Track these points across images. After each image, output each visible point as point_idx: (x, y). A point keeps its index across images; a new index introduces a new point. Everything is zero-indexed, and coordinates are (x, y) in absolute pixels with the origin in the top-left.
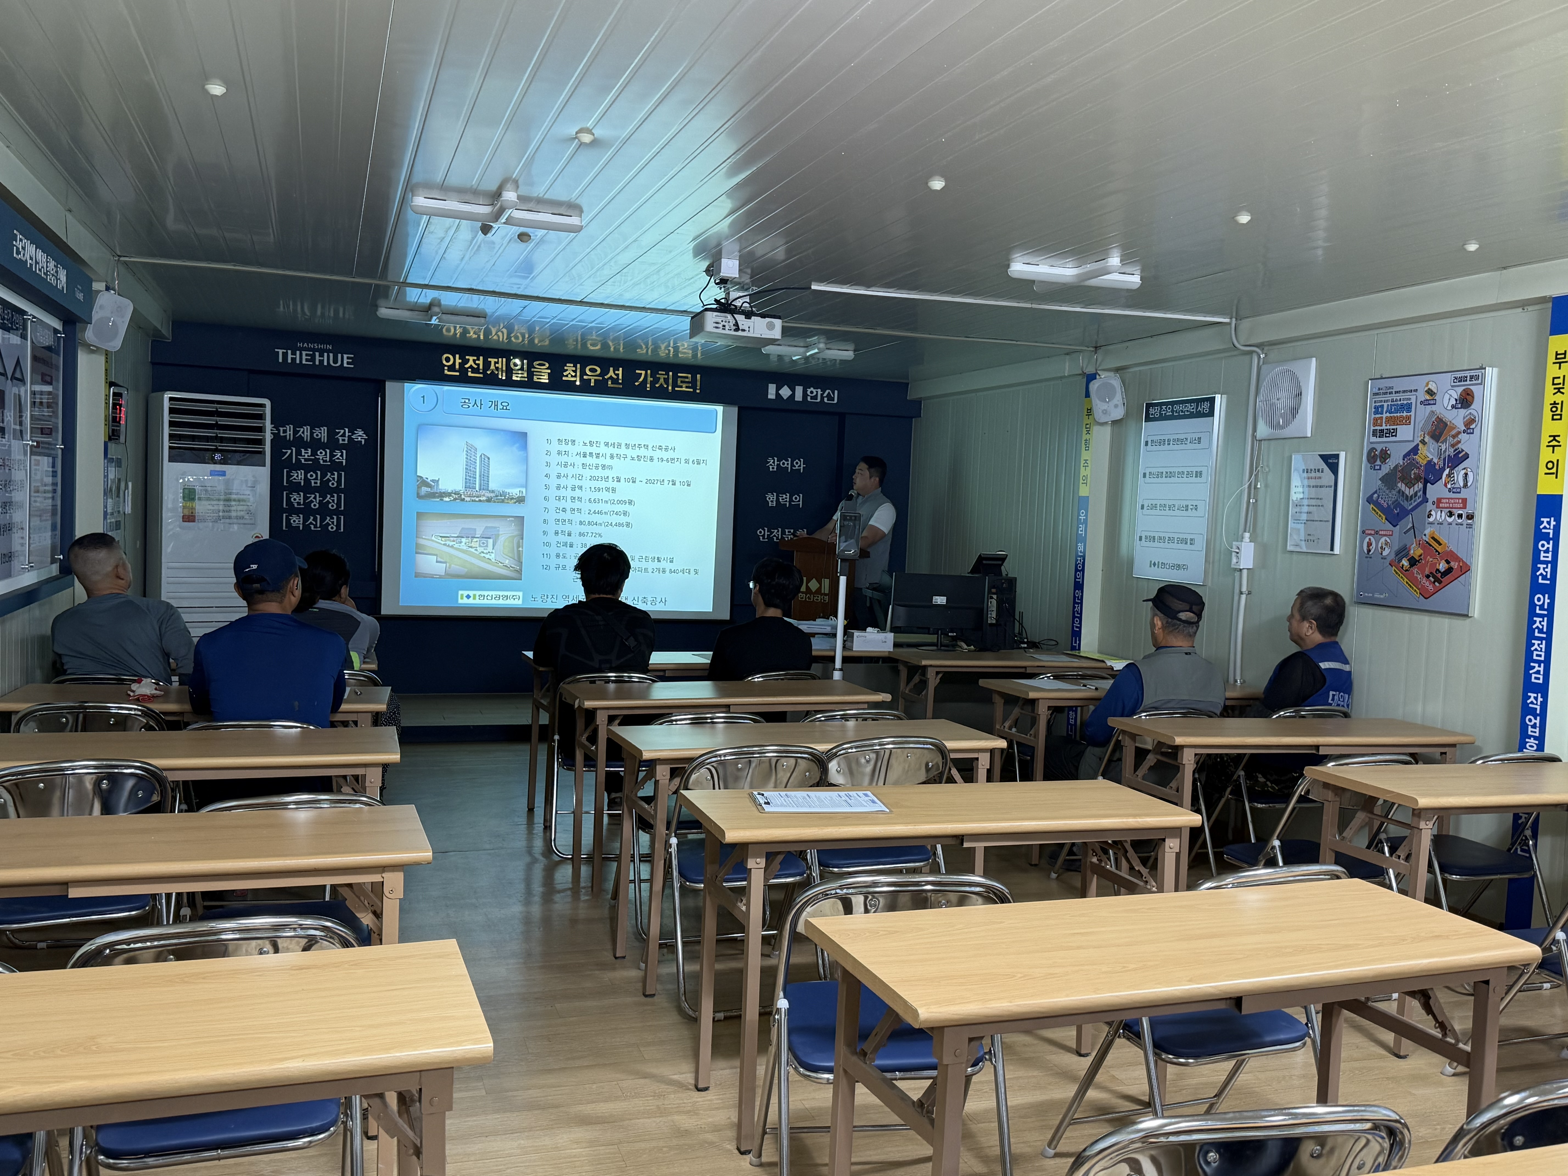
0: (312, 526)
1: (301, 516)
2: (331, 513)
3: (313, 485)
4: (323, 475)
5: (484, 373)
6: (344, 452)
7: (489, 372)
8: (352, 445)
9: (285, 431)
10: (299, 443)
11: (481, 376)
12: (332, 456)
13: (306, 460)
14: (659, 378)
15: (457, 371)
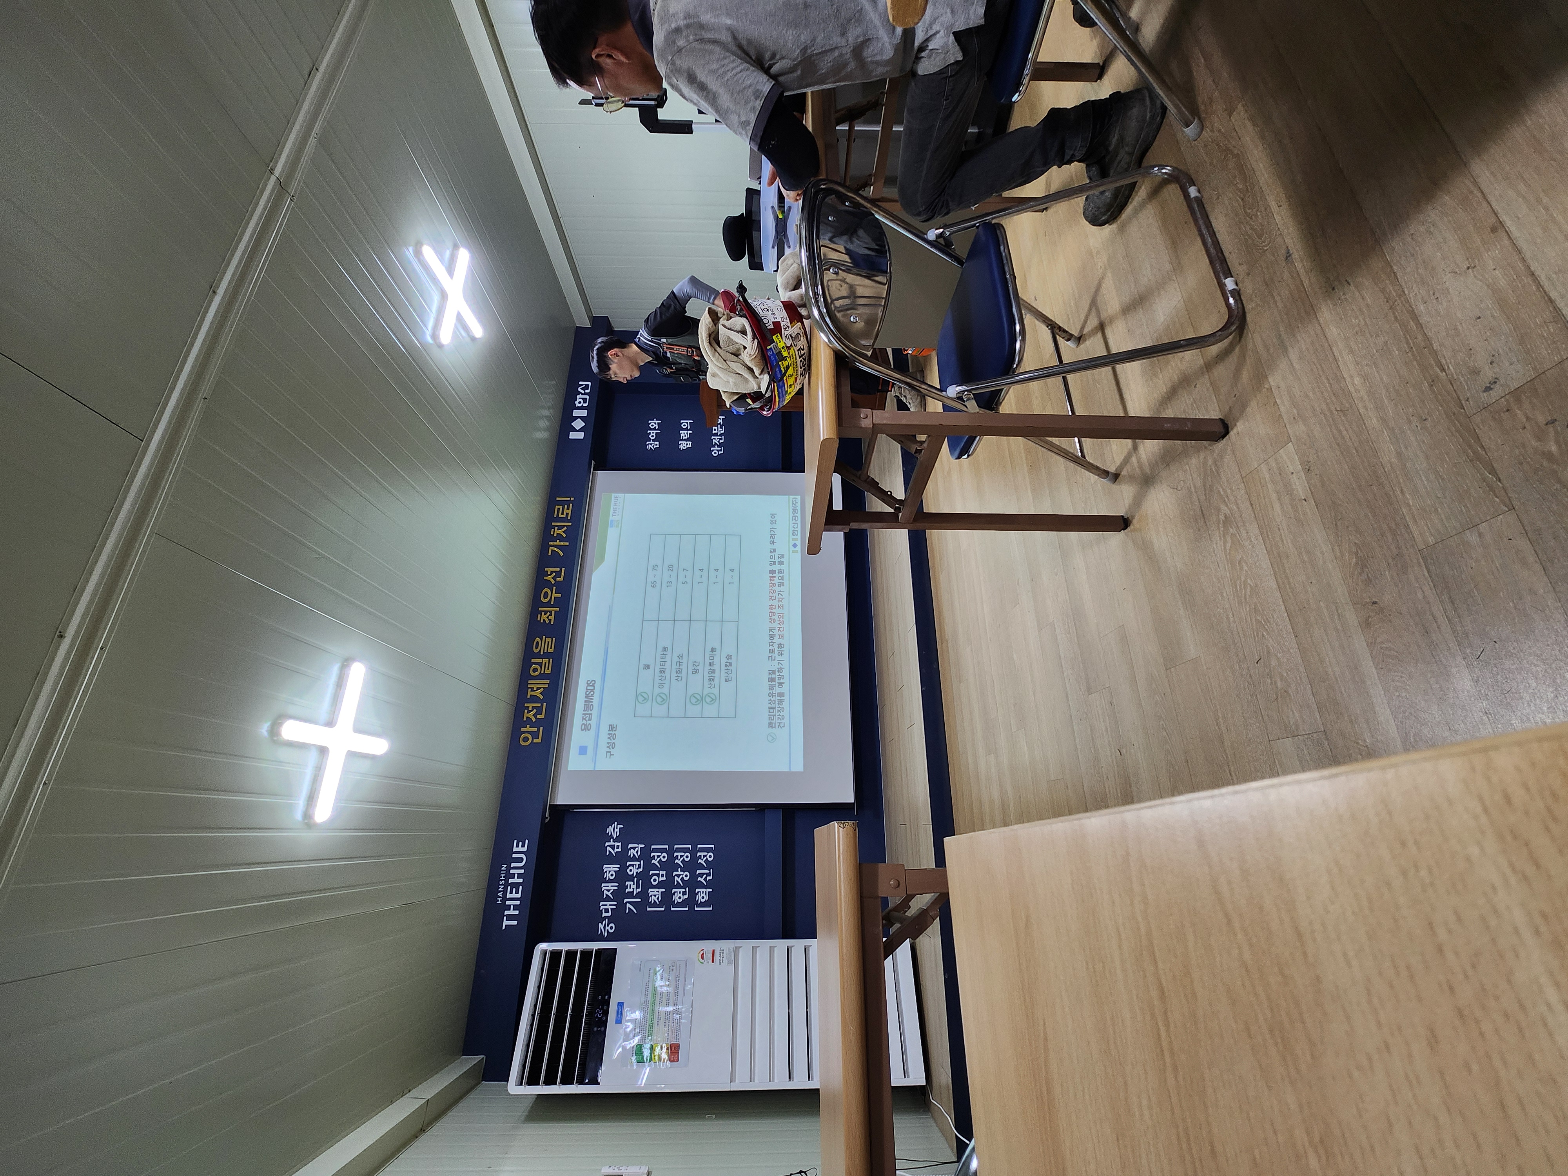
0: (708, 878)
1: (697, 890)
2: (694, 858)
3: (664, 878)
4: (655, 868)
5: (542, 701)
6: (630, 846)
7: (542, 697)
8: (624, 838)
9: (607, 911)
10: (620, 895)
11: (545, 704)
12: (634, 859)
13: (638, 887)
14: (557, 534)
15: (539, 730)
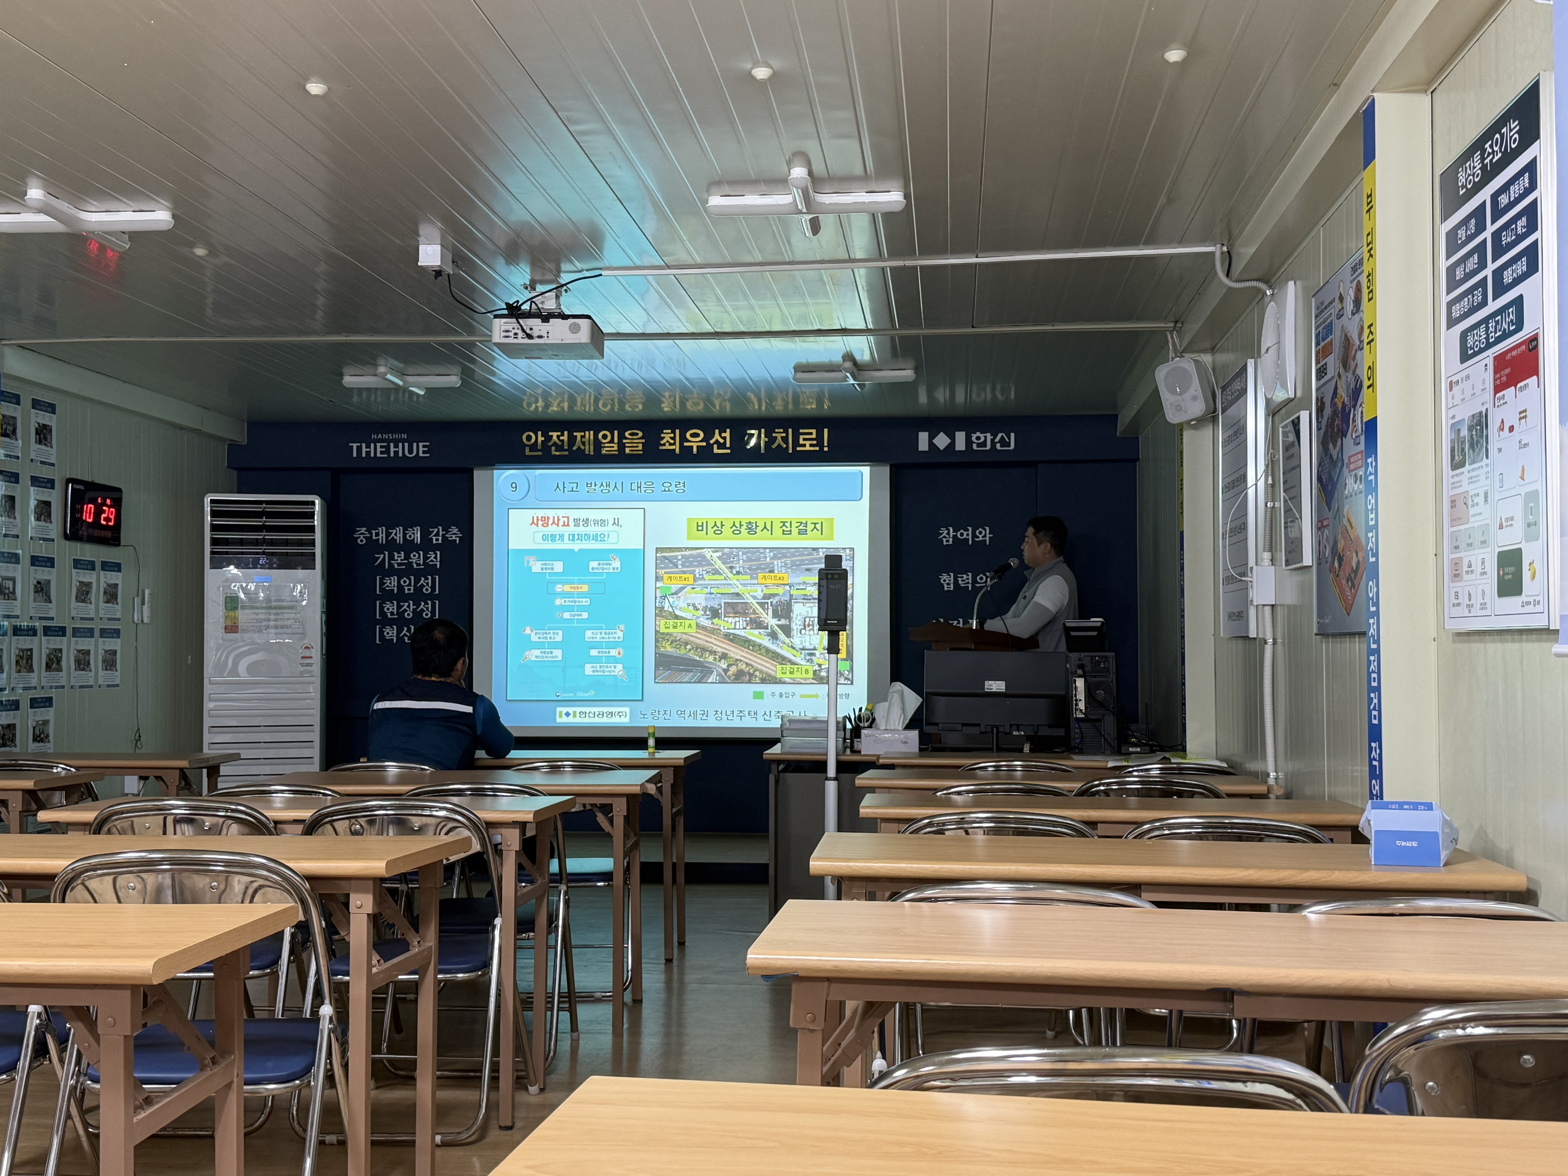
1: (395, 627)
3: (406, 592)
4: (417, 581)
5: (570, 449)
6: (438, 553)
7: (575, 448)
8: (446, 545)
9: (377, 534)
10: (392, 546)
11: (567, 453)
12: (426, 558)
13: (399, 564)
14: (776, 437)
15: (539, 451)
